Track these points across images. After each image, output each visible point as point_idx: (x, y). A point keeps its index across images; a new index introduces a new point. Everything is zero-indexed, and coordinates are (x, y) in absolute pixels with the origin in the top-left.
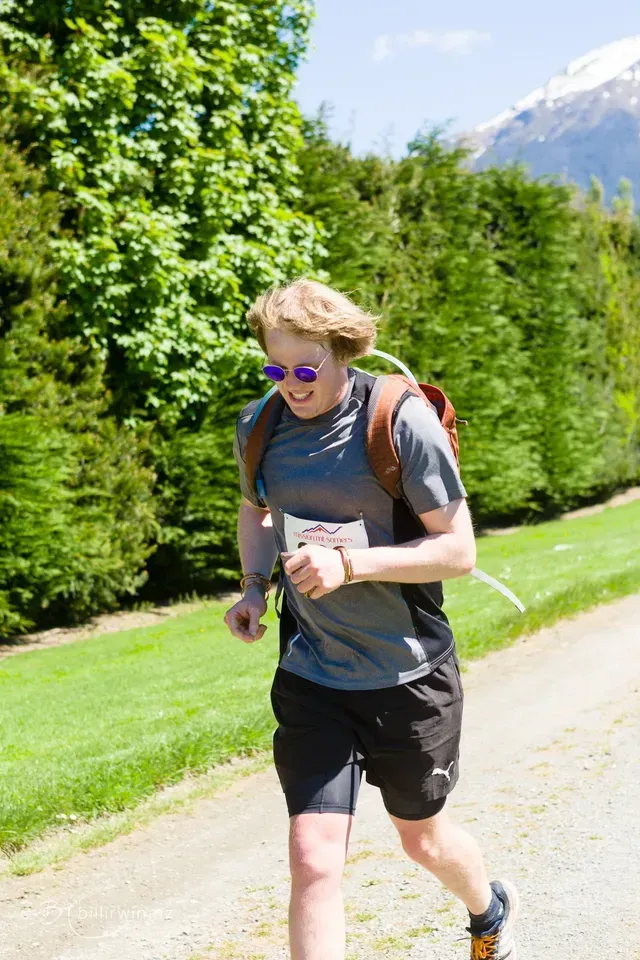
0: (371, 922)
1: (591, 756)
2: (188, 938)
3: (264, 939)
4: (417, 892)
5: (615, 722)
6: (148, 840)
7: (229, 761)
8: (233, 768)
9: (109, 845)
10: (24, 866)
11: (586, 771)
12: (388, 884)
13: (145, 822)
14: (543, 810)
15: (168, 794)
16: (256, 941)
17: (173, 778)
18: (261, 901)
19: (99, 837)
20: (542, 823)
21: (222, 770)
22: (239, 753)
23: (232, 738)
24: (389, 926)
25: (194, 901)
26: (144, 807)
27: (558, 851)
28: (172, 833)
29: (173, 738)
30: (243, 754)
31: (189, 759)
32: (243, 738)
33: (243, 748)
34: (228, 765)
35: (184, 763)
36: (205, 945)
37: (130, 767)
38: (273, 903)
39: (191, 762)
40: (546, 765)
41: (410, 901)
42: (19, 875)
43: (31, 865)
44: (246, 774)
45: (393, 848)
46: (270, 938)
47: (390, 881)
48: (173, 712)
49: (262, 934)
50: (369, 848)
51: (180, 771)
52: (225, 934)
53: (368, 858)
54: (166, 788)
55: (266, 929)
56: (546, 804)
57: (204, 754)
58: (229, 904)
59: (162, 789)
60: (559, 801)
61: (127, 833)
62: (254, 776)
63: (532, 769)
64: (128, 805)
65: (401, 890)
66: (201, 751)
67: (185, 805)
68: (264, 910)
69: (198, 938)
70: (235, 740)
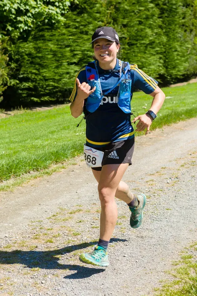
0: (79, 236)
1: (170, 178)
2: (7, 238)
3: (37, 241)
5: (181, 166)
7: (29, 172)
8: (30, 175)
11: (168, 184)
12: (87, 222)
14: (150, 198)
16: (33, 241)
17: (6, 177)
18: (37, 226)
20: (148, 202)
21: (26, 176)
22: (33, 170)
23: (31, 163)
24: (85, 238)
25: (11, 225)
27: (154, 214)
28: (4, 198)
29: (8, 162)
31: (13, 170)
32: (35, 164)
33: (35, 168)
34: (29, 174)
35: (11, 172)
36: (13, 242)
38: (41, 227)
39: (14, 171)
40: (153, 181)
41: (95, 229)
44: (35, 178)
45: (90, 208)
46: (39, 240)
47: (87, 221)
48: (8, 152)
49: (36, 238)
50: (81, 208)
51: (9, 175)
52: (21, 238)
53: (80, 212)
54: (3, 181)
55: (38, 237)
56: (151, 195)
57: (19, 169)
58: (24, 226)
59: (2, 182)
60: (156, 195)
62: (38, 179)
63: (147, 182)
65: (91, 224)
66: (18, 168)
67: (10, 188)
68: (38, 230)
69: (11, 239)
70: (32, 164)
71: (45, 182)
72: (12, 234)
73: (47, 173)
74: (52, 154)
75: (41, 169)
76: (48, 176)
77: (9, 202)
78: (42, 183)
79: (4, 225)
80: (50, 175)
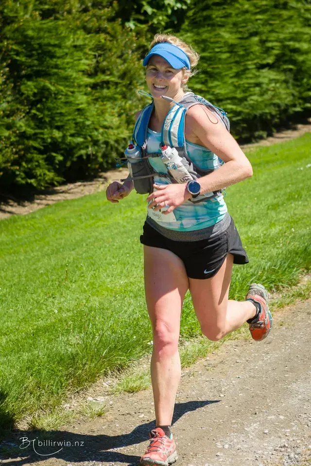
6: (222, 362)
9: (192, 366)
10: (131, 385)
22: (271, 289)
23: (264, 277)
25: (282, 417)
28: (239, 356)
30: (274, 289)
32: (273, 277)
33: (272, 285)
42: (129, 392)
43: (137, 383)
44: (281, 306)
61: (204, 356)
62: (287, 308)
66: (244, 288)
67: (242, 332)
69: (298, 451)
70: (267, 278)
71: (304, 315)
72: (294, 438)
73: (300, 295)
74: (297, 254)
75: (283, 287)
76: (303, 301)
77: (252, 365)
78: (299, 318)
79: (269, 417)
80: (307, 299)
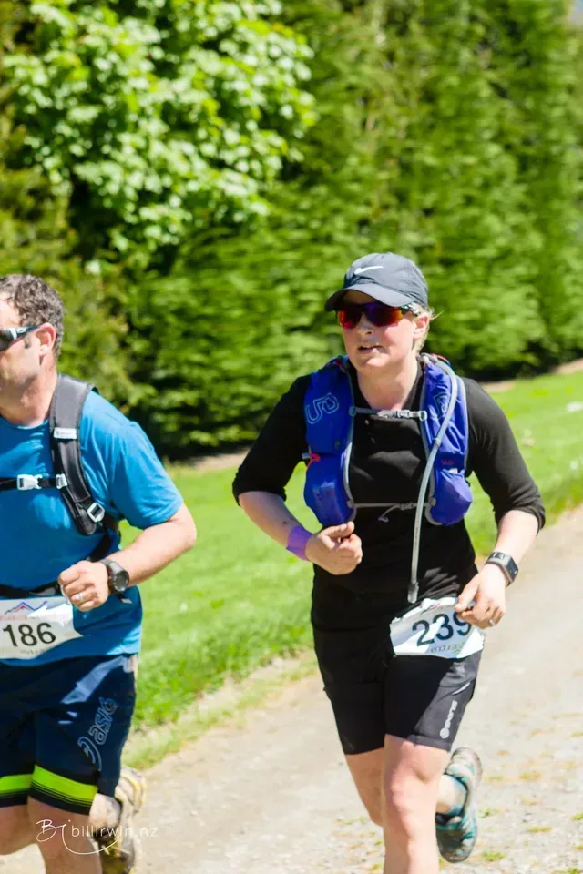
0: (502, 862)
4: (545, 824)
6: (202, 760)
7: (270, 662)
8: (277, 671)
12: (507, 814)
13: (194, 738)
15: (209, 703)
17: (213, 684)
19: (145, 757)
21: (260, 674)
22: (281, 654)
23: (273, 636)
26: (187, 718)
29: (206, 637)
30: (286, 654)
31: (230, 662)
32: (286, 636)
33: (286, 648)
34: (271, 667)
35: (224, 666)
37: (165, 672)
39: (232, 665)
41: (540, 835)
44: (295, 678)
47: (509, 811)
48: (197, 605)
51: (220, 676)
54: (206, 696)
57: (246, 655)
58: (324, 840)
59: (202, 697)
61: (176, 752)
64: (168, 717)
65: (525, 821)
67: (235, 718)
68: (370, 848)
70: (278, 638)
